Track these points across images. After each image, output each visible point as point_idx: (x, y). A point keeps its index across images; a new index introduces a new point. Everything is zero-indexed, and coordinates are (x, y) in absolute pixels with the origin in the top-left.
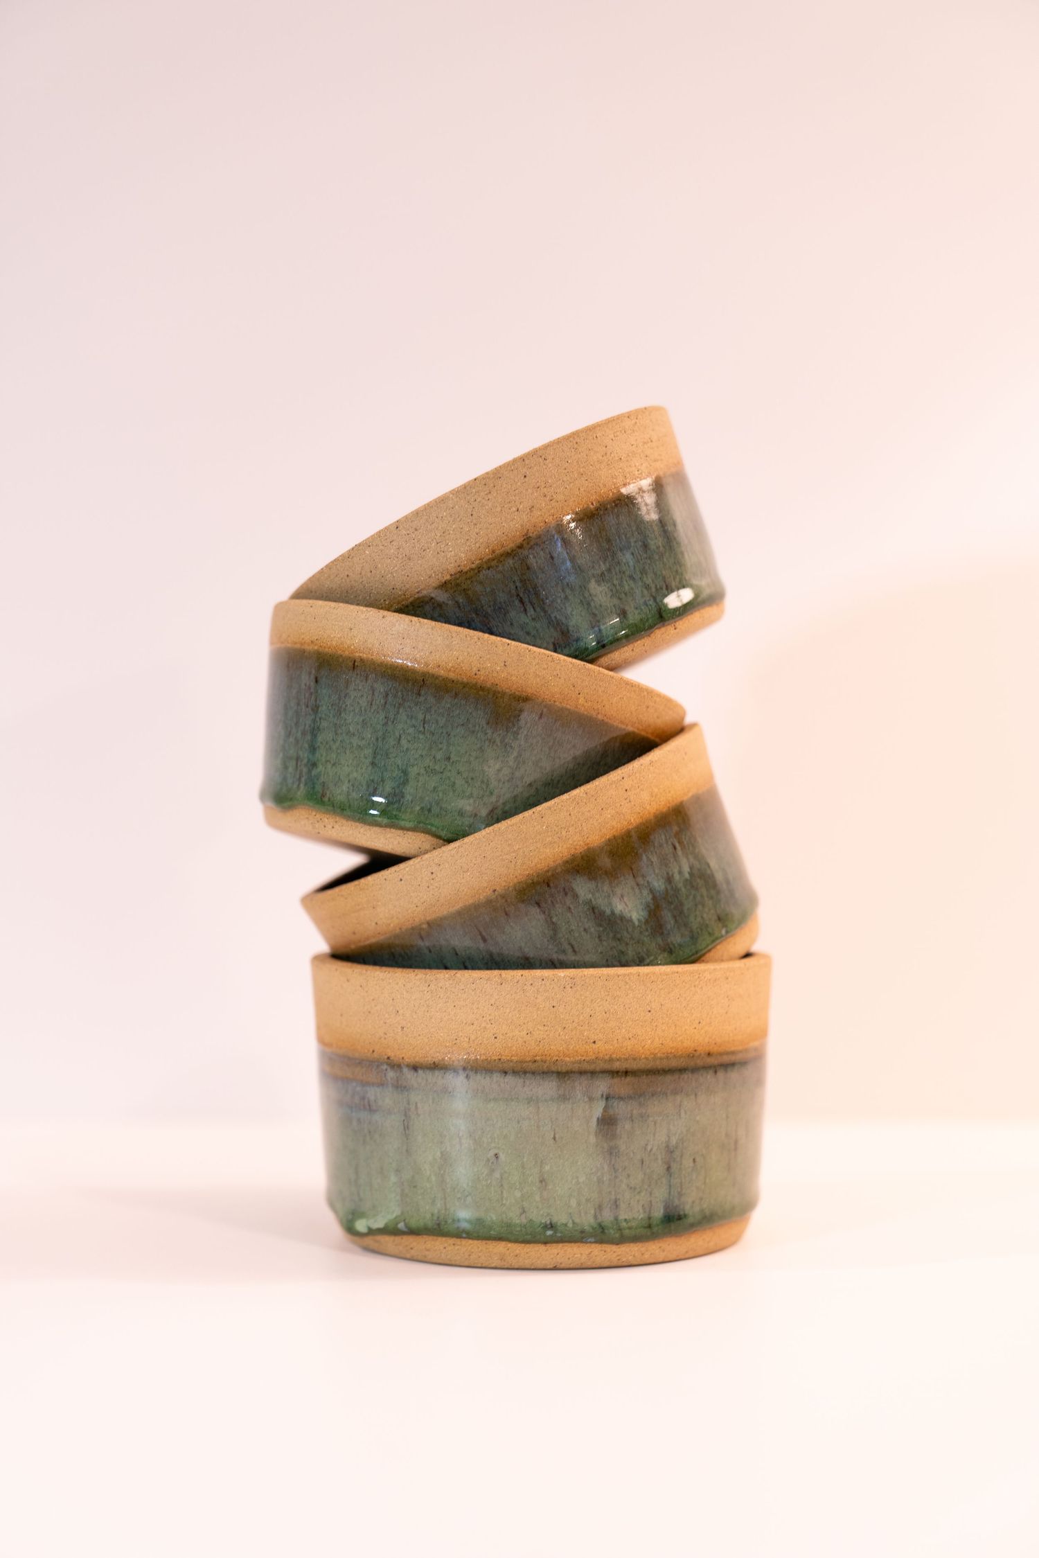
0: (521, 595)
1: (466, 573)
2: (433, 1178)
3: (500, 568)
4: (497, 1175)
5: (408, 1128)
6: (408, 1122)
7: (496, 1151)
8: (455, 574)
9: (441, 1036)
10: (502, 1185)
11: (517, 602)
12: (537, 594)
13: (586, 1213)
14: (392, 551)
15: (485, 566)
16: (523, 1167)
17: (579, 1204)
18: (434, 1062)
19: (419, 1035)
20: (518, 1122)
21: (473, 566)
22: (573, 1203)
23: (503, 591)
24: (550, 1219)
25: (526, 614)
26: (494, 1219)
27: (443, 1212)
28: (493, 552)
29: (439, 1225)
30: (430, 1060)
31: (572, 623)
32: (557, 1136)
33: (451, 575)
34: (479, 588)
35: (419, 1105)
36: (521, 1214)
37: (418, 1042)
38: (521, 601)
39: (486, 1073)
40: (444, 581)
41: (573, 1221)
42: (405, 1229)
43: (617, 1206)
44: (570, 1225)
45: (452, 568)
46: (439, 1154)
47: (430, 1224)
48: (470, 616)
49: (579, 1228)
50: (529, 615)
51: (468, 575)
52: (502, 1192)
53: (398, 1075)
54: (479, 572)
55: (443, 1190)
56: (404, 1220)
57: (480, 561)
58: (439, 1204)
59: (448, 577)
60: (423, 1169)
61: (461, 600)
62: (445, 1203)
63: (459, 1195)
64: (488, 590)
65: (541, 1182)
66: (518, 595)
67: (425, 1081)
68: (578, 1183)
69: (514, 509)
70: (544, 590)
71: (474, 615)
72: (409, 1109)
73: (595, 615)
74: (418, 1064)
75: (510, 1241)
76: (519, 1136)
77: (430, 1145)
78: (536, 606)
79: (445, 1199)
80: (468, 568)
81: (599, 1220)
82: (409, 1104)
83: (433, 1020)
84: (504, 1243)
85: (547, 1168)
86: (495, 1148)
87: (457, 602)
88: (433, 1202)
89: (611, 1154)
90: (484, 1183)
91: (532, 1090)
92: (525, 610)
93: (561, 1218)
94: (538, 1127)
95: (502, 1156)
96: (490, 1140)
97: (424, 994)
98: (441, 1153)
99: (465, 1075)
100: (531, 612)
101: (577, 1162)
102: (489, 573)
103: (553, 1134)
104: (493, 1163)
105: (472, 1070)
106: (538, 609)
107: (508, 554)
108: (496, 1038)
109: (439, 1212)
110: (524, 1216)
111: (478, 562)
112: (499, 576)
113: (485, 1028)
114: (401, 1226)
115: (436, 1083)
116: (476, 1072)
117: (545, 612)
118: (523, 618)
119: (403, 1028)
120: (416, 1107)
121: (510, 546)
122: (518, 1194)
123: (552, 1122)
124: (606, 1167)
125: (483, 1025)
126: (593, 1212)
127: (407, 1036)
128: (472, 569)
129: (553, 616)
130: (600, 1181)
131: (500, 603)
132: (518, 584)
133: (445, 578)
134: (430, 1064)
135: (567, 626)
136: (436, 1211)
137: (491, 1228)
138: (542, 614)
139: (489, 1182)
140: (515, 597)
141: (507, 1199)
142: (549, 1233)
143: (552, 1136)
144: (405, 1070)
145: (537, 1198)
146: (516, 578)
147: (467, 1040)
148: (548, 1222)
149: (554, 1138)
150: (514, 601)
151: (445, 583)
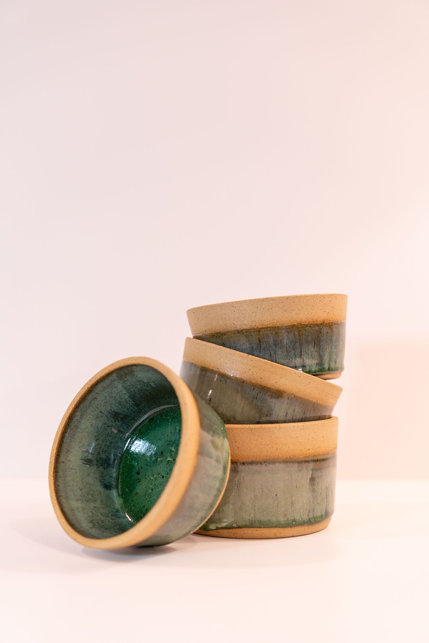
0: (315, 341)
1: (303, 325)
2: (250, 506)
3: (313, 329)
4: (276, 502)
5: (239, 487)
6: (239, 484)
7: (276, 493)
8: (299, 323)
9: (256, 450)
10: (278, 506)
11: (313, 343)
12: (320, 343)
13: (305, 514)
14: (281, 306)
15: (309, 325)
16: (286, 499)
17: (303, 511)
18: (252, 461)
19: (246, 450)
20: (284, 481)
21: (306, 324)
22: (302, 511)
23: (311, 337)
24: (294, 518)
25: (314, 348)
26: (275, 519)
27: (254, 518)
28: (313, 322)
29: (252, 524)
30: (250, 460)
31: (325, 358)
32: (297, 486)
33: (297, 323)
34: (304, 332)
35: (245, 478)
36: (284, 517)
37: (245, 453)
38: (315, 343)
39: (273, 464)
40: (294, 324)
41: (301, 518)
42: (236, 526)
43: (314, 511)
44: (300, 519)
45: (299, 320)
46: (253, 496)
47: (248, 523)
48: (297, 340)
49: (303, 520)
50: (315, 349)
51: (303, 326)
52: (278, 509)
53: (235, 466)
54: (306, 326)
55: (254, 510)
56: (236, 523)
57: (308, 323)
58: (252, 516)
59: (296, 324)
60: (246, 502)
61: (296, 333)
62: (255, 515)
63: (261, 511)
64: (307, 334)
65: (292, 504)
66: (314, 340)
67: (248, 468)
68: (303, 503)
69: (324, 311)
70: (322, 343)
71: (298, 341)
72: (240, 479)
73: (330, 358)
74: (245, 462)
75: (279, 527)
76: (285, 487)
77: (249, 493)
78: (318, 347)
79: (255, 513)
80: (304, 323)
81: (309, 517)
82: (240, 477)
83: (253, 444)
84: (277, 528)
85: (294, 498)
86: (276, 492)
87: (295, 334)
88: (250, 514)
89: (313, 491)
90: (271, 506)
91: (289, 469)
92: (314, 347)
93: (298, 517)
94: (291, 483)
95: (278, 495)
96: (274, 489)
97: (249, 434)
98: (254, 495)
99: (265, 465)
100: (316, 348)
101: (303, 495)
102: (309, 328)
103: (296, 485)
104: (275, 498)
105: (268, 463)
106: (318, 348)
107: (317, 325)
108: (277, 450)
109: (252, 518)
110: (285, 517)
111: (307, 323)
112: (312, 331)
113: (273, 446)
114: (234, 525)
115: (253, 468)
116: (269, 464)
117: (319, 350)
118: (313, 349)
119: (238, 448)
120: (244, 478)
121: (318, 323)
122: (284, 509)
123: (296, 480)
124: (311, 496)
125: (273, 445)
126: (307, 514)
127: (240, 451)
128: (305, 324)
129: (321, 353)
130: (310, 502)
131: (308, 340)
132: (316, 337)
133: (295, 324)
134: (250, 461)
135: (323, 358)
136: (251, 518)
137: (273, 523)
138: (318, 351)
139: (273, 505)
140: (313, 341)
141: (279, 512)
142: (294, 523)
143: (296, 486)
144: (239, 464)
145: (290, 510)
146: (316, 334)
147: (266, 451)
148: (293, 519)
149: (296, 487)
150: (312, 342)
151: (294, 325)
